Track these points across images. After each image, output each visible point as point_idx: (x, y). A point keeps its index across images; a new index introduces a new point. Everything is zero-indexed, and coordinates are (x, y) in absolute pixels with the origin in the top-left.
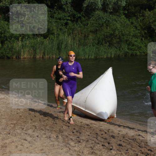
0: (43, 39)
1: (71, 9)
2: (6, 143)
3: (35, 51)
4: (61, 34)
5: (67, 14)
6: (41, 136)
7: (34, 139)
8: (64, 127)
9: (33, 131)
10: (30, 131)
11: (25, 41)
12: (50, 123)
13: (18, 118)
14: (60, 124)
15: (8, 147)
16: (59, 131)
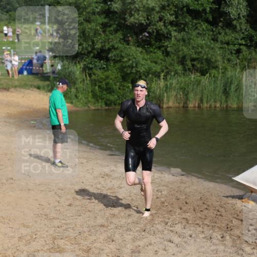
0: (199, 76)
1: (246, 26)
2: (139, 246)
3: (186, 95)
4: (229, 67)
5: (240, 35)
6: (197, 236)
7: (184, 240)
8: (233, 222)
9: (183, 226)
10: (178, 228)
11: (170, 79)
12: (212, 214)
13: (159, 205)
14: (227, 217)
15: (142, 252)
16: (226, 227)
